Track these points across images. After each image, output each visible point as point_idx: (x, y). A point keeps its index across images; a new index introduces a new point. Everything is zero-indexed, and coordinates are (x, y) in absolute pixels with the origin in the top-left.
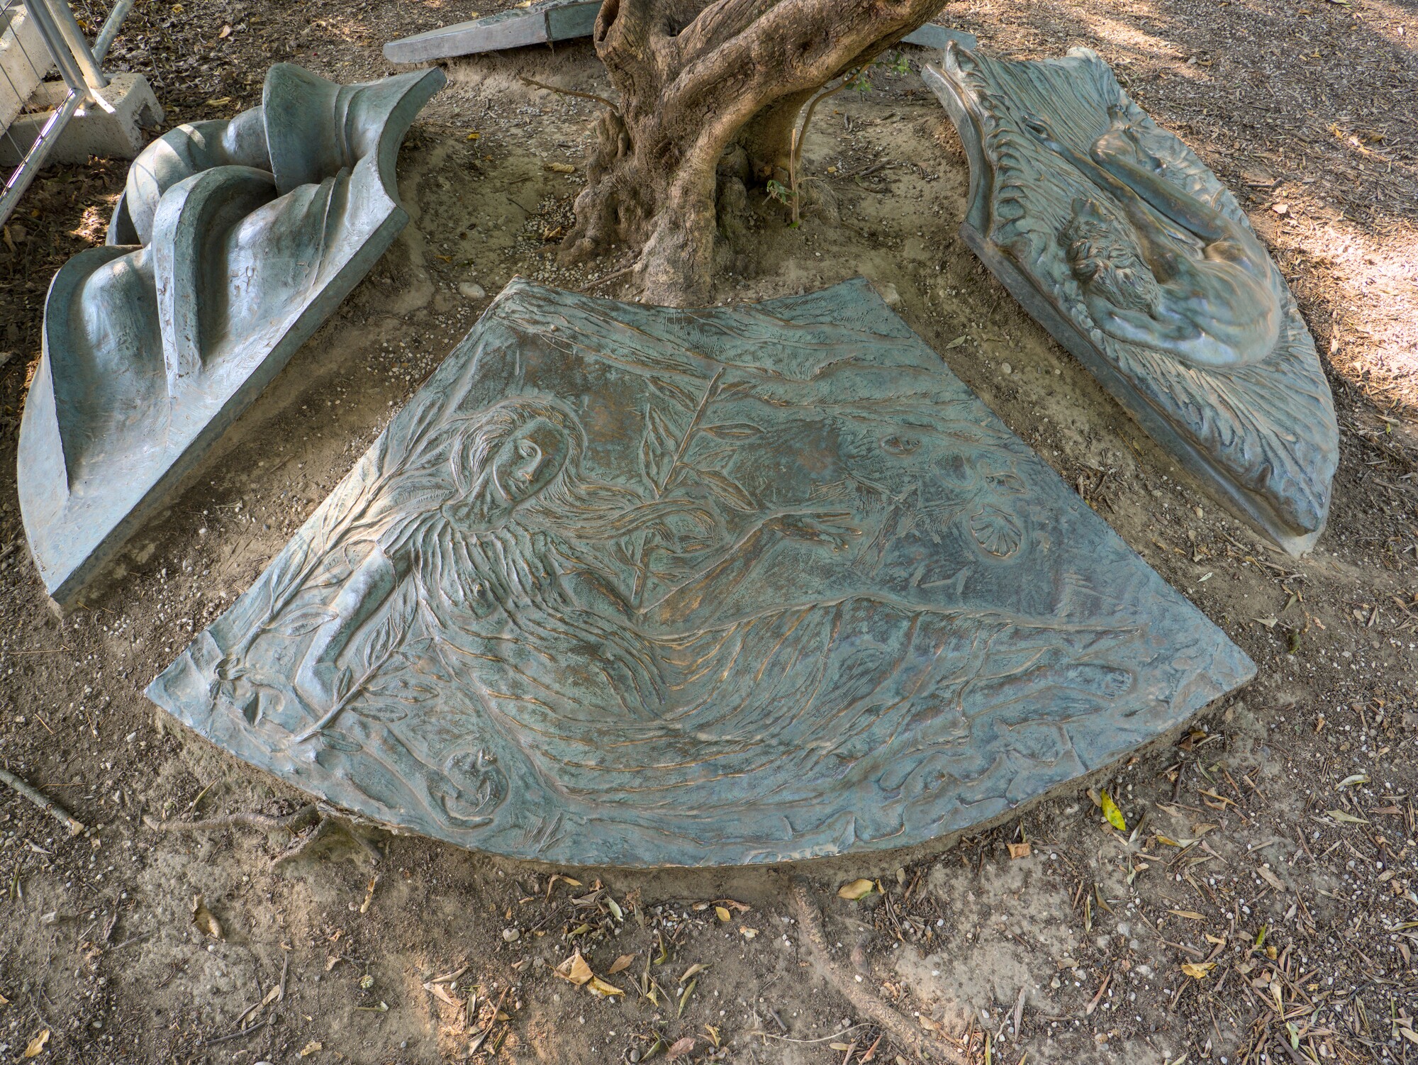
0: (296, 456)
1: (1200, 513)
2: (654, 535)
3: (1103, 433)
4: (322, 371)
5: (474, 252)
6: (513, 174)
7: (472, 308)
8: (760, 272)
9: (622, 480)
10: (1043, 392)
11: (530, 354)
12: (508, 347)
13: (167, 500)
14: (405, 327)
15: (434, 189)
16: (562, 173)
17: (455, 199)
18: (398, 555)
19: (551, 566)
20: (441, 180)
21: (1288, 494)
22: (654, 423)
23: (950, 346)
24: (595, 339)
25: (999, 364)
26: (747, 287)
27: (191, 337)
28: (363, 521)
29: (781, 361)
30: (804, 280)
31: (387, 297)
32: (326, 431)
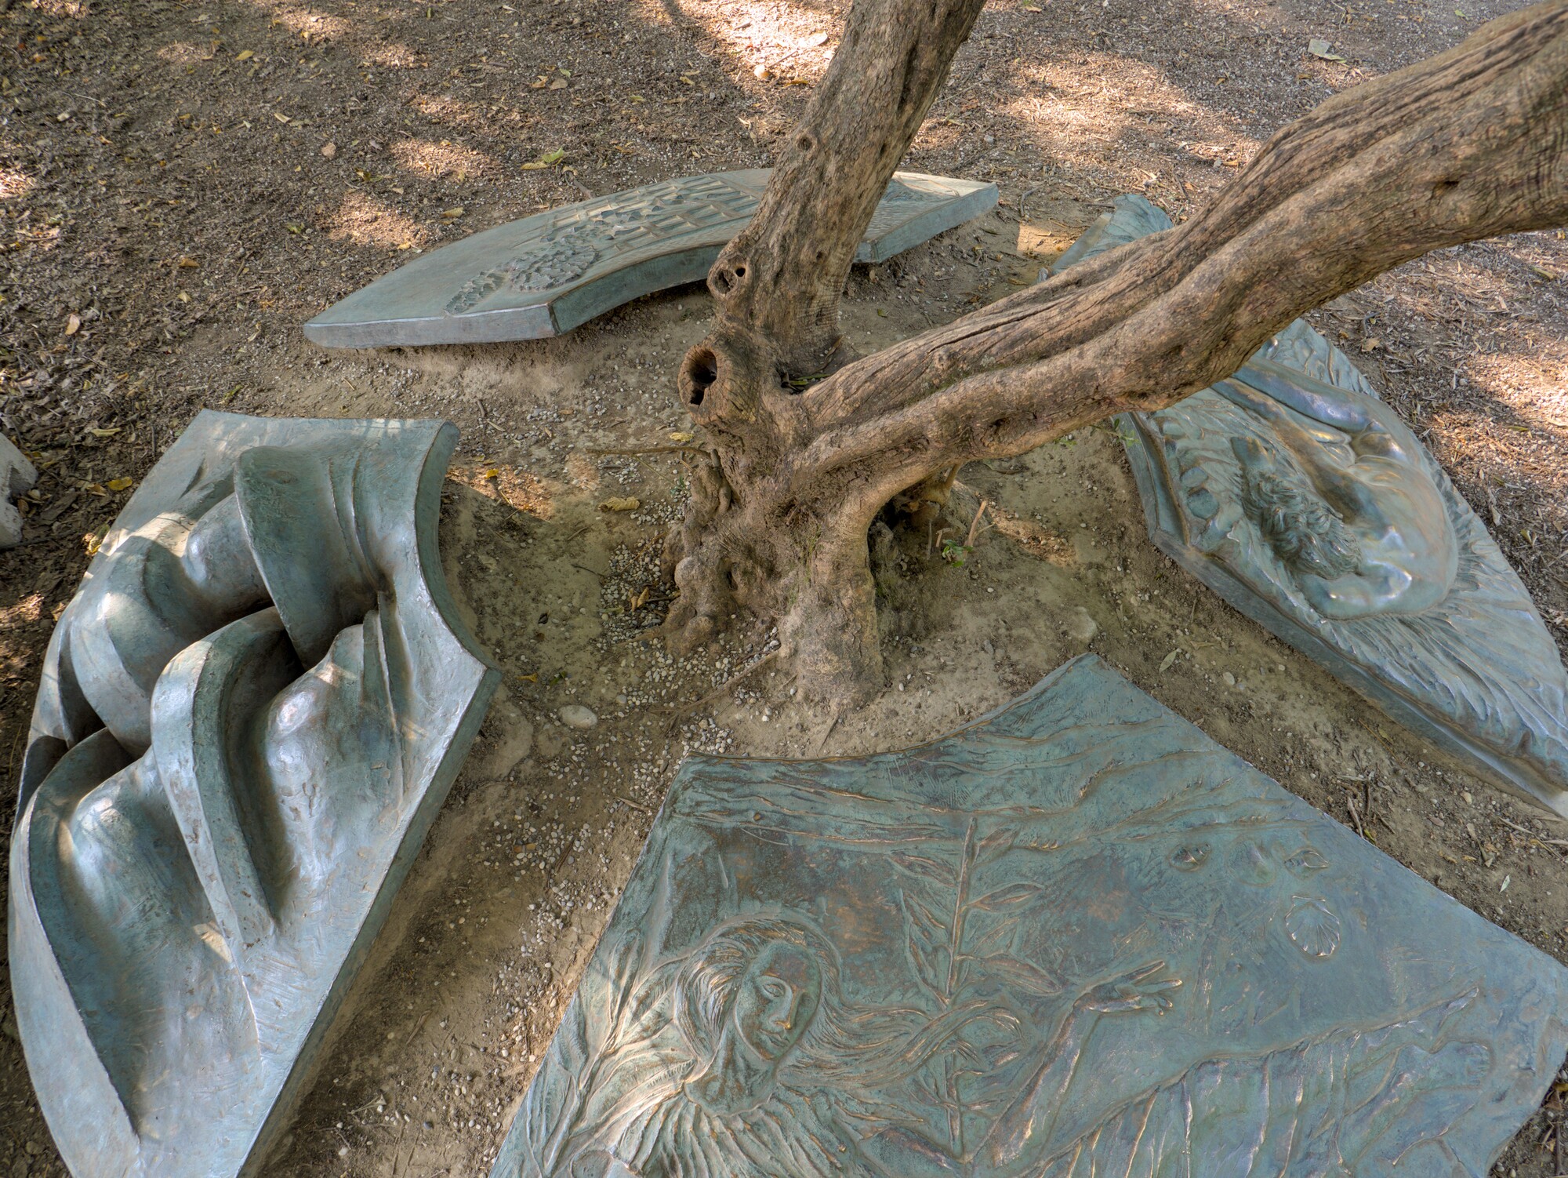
0: (433, 1011)
1: (1469, 798)
2: (955, 1057)
3: (1346, 729)
4: (430, 884)
5: (559, 656)
6: (565, 525)
7: (587, 741)
8: (931, 628)
9: (896, 997)
10: (1273, 697)
11: (736, 857)
12: (705, 853)
13: (284, 1124)
14: (513, 791)
15: (480, 575)
16: (625, 512)
17: (509, 583)
18: (648, 1168)
19: (845, 1132)
20: (484, 559)
21: (1553, 757)
22: (913, 914)
23: (1163, 667)
24: (811, 819)
25: (1219, 675)
26: (922, 653)
27: (250, 892)
28: (583, 1125)
29: (1035, 791)
30: (987, 630)
31: (482, 759)
32: (460, 966)
